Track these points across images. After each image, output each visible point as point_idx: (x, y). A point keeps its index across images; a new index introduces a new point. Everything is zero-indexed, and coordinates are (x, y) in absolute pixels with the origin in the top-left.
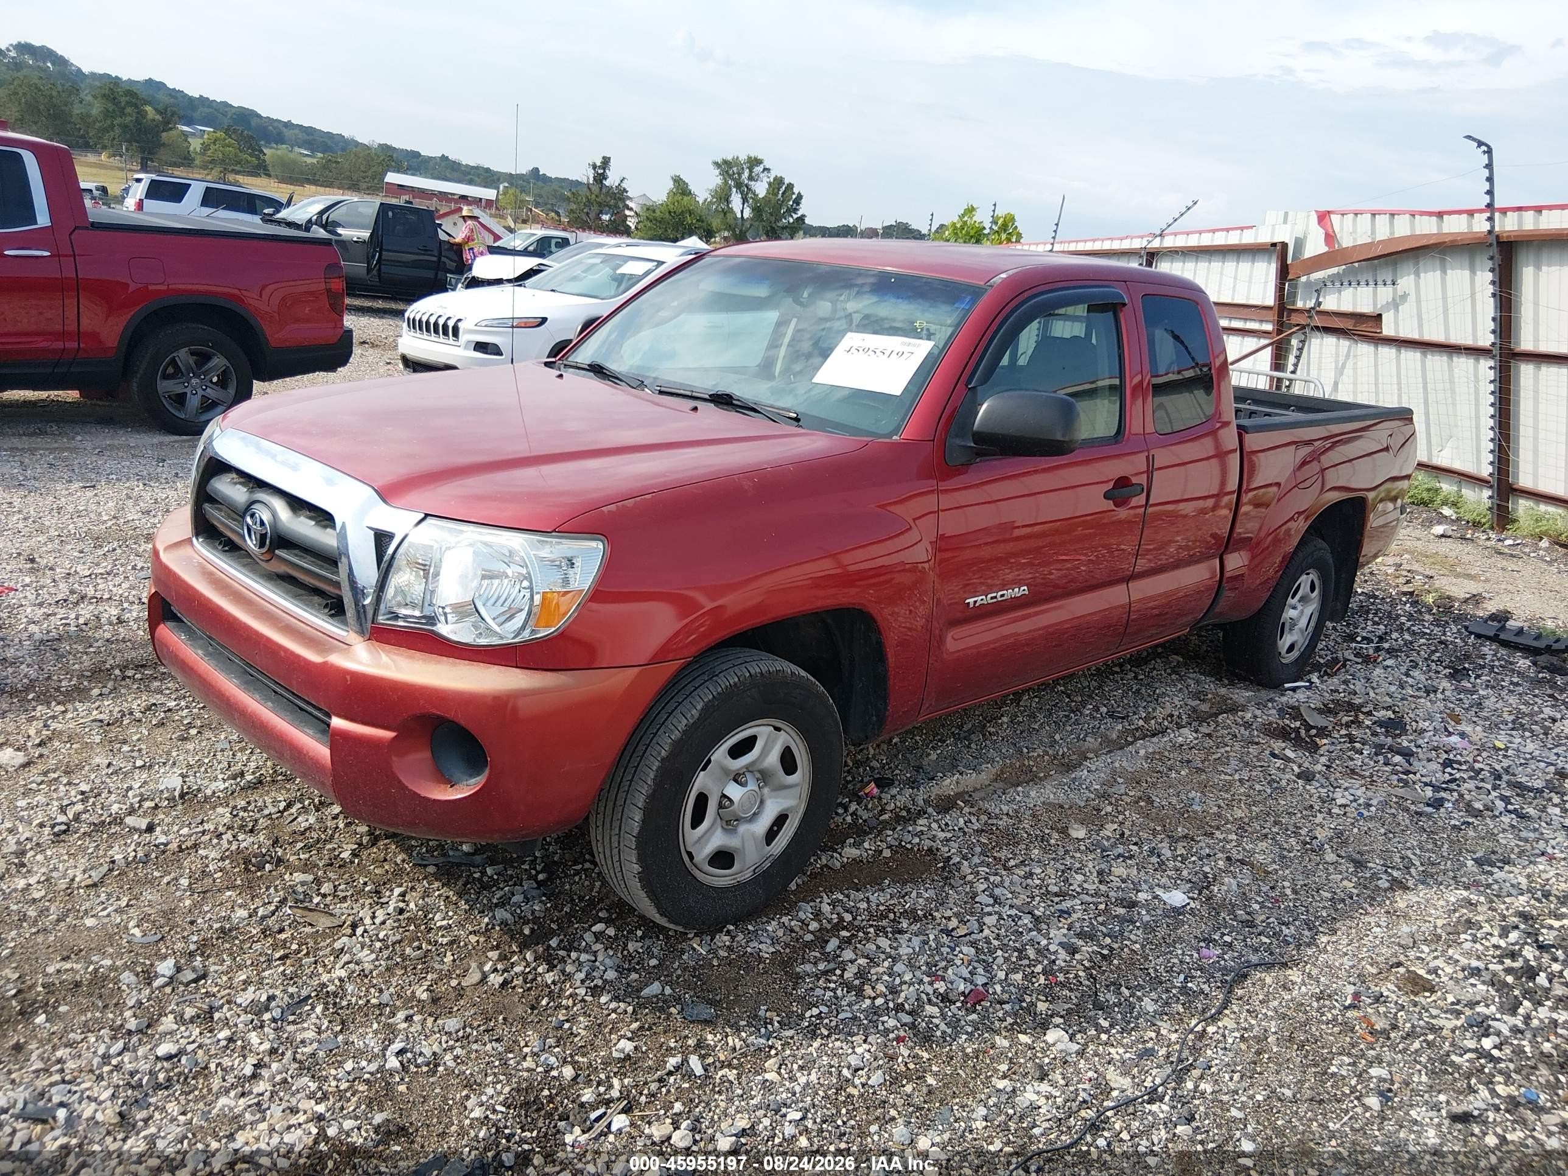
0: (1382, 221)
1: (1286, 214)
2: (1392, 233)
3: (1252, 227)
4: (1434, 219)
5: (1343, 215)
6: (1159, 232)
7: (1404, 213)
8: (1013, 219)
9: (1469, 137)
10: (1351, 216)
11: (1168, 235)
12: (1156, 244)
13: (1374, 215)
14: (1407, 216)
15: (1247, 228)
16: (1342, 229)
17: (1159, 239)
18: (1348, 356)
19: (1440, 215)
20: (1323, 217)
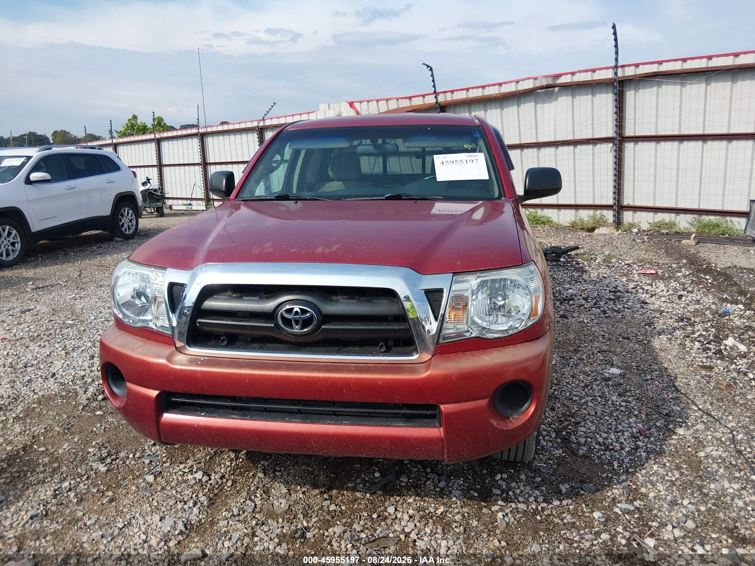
0: (382, 104)
1: (329, 105)
2: (388, 108)
3: (313, 112)
4: (408, 100)
5: (361, 103)
6: (262, 118)
7: (393, 99)
8: (162, 120)
9: (424, 64)
10: (366, 102)
11: (267, 119)
12: (261, 124)
13: (378, 101)
14: (395, 100)
15: (311, 113)
16: (361, 109)
17: (262, 121)
18: (375, 163)
19: (410, 98)
20: (351, 104)
